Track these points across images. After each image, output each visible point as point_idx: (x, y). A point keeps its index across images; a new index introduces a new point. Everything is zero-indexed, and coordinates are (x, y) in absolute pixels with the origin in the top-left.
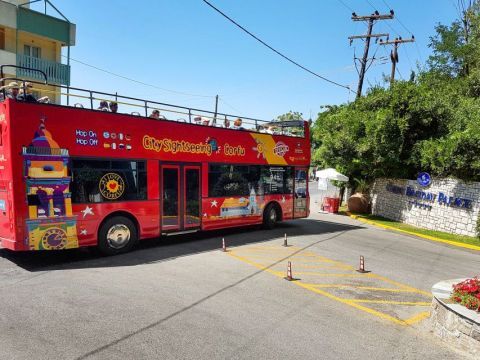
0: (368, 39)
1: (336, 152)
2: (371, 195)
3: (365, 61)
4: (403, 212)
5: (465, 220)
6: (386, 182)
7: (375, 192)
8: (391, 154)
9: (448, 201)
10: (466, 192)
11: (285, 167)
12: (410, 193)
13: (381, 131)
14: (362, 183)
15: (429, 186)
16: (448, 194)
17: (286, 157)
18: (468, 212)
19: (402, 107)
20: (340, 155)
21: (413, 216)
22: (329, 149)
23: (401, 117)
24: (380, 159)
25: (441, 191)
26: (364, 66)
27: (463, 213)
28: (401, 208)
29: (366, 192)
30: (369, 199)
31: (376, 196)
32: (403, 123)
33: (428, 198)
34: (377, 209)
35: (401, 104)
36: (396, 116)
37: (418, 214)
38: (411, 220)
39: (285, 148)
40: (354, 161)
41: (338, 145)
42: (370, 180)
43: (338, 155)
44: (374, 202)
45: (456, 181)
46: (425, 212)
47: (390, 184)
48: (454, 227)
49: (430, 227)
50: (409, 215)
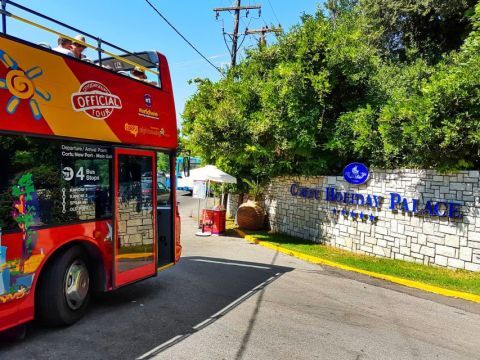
0: (237, 11)
1: (219, 135)
2: (267, 202)
3: (236, 37)
4: (324, 227)
5: (453, 241)
6: (289, 181)
7: (272, 198)
8: (304, 136)
9: (411, 207)
10: (444, 190)
11: (109, 146)
12: (333, 196)
13: (287, 96)
14: (254, 186)
15: (366, 185)
16: (409, 196)
17: (115, 121)
18: (456, 225)
19: (316, 58)
20: (225, 140)
21: (342, 233)
22: (207, 130)
23: (316, 73)
24: (285, 145)
25: (394, 190)
26: (235, 43)
27: (446, 227)
28: (319, 220)
29: (259, 198)
30: (265, 208)
31: (274, 203)
32: (321, 82)
33: (369, 203)
34: (278, 222)
35: (313, 54)
36: (307, 71)
37: (352, 231)
38: (340, 241)
39: (113, 103)
40: (249, 148)
41: (221, 122)
42: (263, 180)
43: (222, 140)
44: (272, 212)
45: (421, 173)
46: (365, 227)
47: (296, 185)
48: (430, 252)
49: (379, 252)
50: (336, 232)
